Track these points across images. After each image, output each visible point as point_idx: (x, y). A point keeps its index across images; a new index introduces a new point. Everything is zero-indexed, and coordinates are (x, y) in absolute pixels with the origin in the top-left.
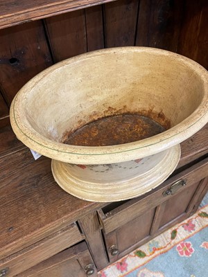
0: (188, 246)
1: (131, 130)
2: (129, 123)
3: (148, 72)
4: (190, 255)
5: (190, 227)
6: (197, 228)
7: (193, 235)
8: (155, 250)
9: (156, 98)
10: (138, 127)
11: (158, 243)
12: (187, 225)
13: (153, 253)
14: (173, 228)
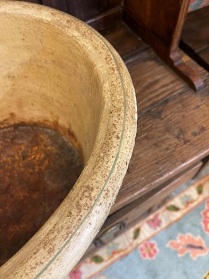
0: (152, 246)
1: (24, 158)
2: (23, 144)
3: (26, 55)
4: (154, 257)
5: (155, 223)
6: (164, 225)
7: (158, 232)
8: (114, 253)
9: (56, 104)
10: (37, 152)
11: (117, 245)
12: (153, 221)
13: (112, 256)
14: (137, 226)
